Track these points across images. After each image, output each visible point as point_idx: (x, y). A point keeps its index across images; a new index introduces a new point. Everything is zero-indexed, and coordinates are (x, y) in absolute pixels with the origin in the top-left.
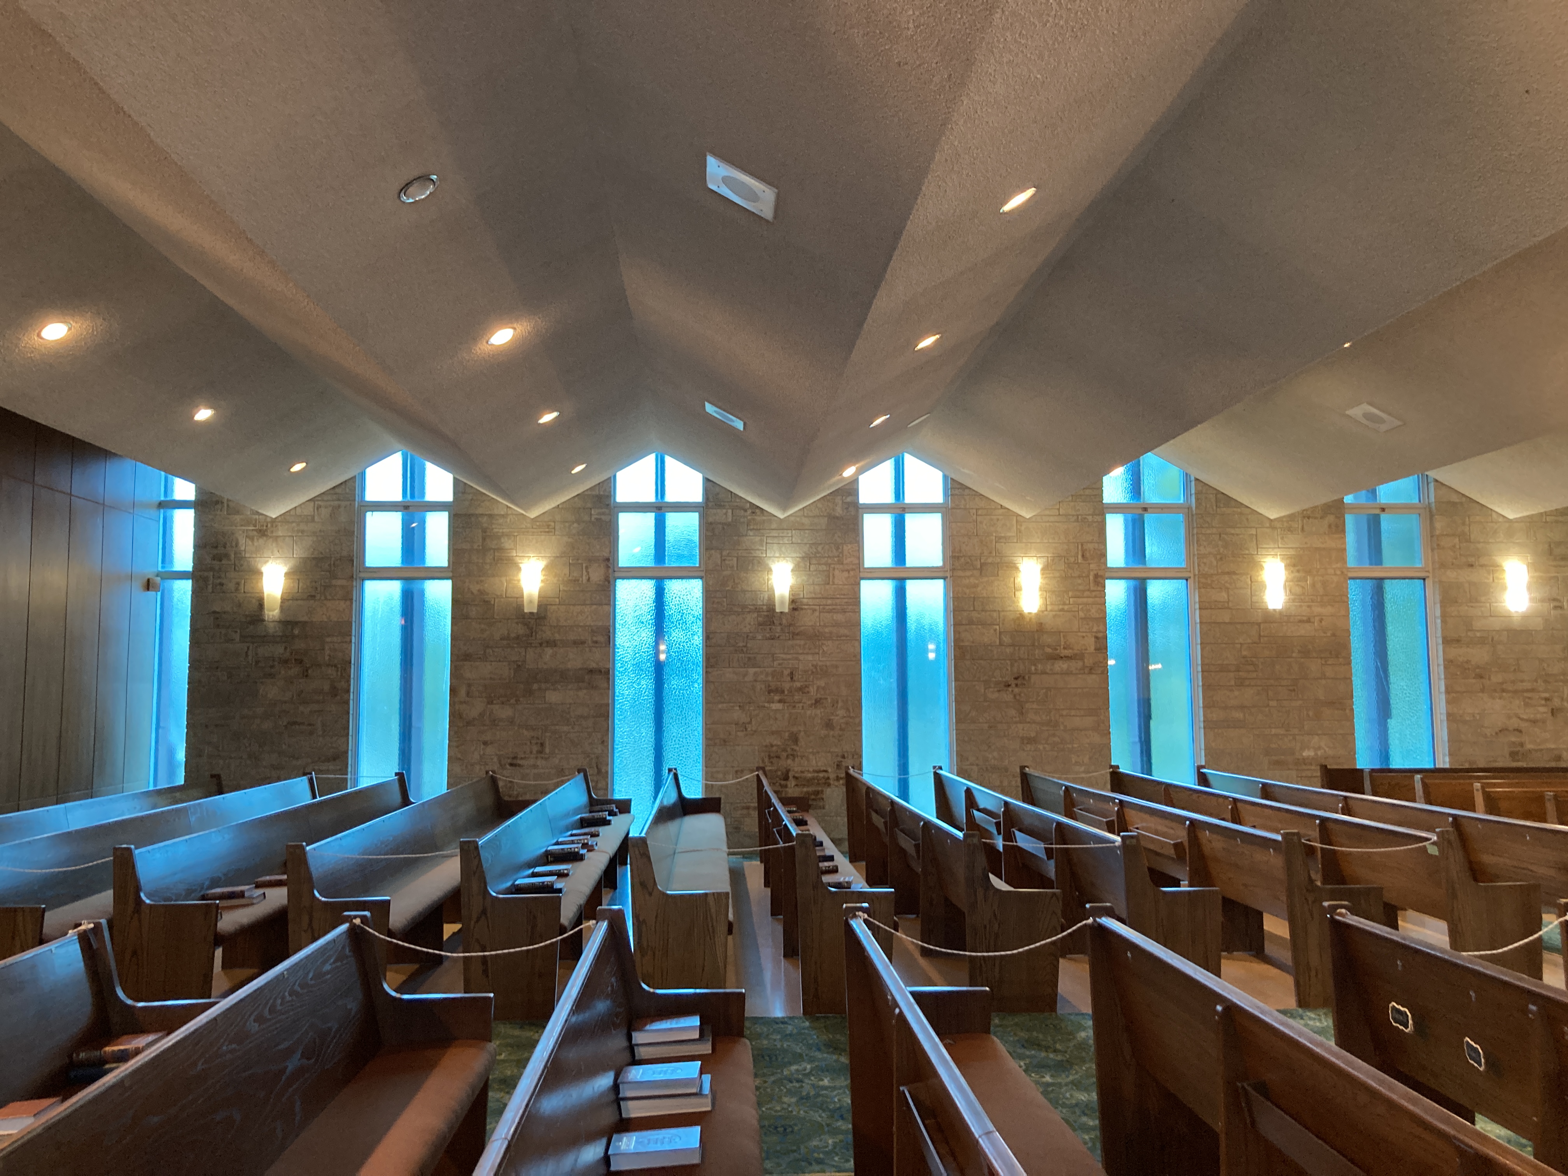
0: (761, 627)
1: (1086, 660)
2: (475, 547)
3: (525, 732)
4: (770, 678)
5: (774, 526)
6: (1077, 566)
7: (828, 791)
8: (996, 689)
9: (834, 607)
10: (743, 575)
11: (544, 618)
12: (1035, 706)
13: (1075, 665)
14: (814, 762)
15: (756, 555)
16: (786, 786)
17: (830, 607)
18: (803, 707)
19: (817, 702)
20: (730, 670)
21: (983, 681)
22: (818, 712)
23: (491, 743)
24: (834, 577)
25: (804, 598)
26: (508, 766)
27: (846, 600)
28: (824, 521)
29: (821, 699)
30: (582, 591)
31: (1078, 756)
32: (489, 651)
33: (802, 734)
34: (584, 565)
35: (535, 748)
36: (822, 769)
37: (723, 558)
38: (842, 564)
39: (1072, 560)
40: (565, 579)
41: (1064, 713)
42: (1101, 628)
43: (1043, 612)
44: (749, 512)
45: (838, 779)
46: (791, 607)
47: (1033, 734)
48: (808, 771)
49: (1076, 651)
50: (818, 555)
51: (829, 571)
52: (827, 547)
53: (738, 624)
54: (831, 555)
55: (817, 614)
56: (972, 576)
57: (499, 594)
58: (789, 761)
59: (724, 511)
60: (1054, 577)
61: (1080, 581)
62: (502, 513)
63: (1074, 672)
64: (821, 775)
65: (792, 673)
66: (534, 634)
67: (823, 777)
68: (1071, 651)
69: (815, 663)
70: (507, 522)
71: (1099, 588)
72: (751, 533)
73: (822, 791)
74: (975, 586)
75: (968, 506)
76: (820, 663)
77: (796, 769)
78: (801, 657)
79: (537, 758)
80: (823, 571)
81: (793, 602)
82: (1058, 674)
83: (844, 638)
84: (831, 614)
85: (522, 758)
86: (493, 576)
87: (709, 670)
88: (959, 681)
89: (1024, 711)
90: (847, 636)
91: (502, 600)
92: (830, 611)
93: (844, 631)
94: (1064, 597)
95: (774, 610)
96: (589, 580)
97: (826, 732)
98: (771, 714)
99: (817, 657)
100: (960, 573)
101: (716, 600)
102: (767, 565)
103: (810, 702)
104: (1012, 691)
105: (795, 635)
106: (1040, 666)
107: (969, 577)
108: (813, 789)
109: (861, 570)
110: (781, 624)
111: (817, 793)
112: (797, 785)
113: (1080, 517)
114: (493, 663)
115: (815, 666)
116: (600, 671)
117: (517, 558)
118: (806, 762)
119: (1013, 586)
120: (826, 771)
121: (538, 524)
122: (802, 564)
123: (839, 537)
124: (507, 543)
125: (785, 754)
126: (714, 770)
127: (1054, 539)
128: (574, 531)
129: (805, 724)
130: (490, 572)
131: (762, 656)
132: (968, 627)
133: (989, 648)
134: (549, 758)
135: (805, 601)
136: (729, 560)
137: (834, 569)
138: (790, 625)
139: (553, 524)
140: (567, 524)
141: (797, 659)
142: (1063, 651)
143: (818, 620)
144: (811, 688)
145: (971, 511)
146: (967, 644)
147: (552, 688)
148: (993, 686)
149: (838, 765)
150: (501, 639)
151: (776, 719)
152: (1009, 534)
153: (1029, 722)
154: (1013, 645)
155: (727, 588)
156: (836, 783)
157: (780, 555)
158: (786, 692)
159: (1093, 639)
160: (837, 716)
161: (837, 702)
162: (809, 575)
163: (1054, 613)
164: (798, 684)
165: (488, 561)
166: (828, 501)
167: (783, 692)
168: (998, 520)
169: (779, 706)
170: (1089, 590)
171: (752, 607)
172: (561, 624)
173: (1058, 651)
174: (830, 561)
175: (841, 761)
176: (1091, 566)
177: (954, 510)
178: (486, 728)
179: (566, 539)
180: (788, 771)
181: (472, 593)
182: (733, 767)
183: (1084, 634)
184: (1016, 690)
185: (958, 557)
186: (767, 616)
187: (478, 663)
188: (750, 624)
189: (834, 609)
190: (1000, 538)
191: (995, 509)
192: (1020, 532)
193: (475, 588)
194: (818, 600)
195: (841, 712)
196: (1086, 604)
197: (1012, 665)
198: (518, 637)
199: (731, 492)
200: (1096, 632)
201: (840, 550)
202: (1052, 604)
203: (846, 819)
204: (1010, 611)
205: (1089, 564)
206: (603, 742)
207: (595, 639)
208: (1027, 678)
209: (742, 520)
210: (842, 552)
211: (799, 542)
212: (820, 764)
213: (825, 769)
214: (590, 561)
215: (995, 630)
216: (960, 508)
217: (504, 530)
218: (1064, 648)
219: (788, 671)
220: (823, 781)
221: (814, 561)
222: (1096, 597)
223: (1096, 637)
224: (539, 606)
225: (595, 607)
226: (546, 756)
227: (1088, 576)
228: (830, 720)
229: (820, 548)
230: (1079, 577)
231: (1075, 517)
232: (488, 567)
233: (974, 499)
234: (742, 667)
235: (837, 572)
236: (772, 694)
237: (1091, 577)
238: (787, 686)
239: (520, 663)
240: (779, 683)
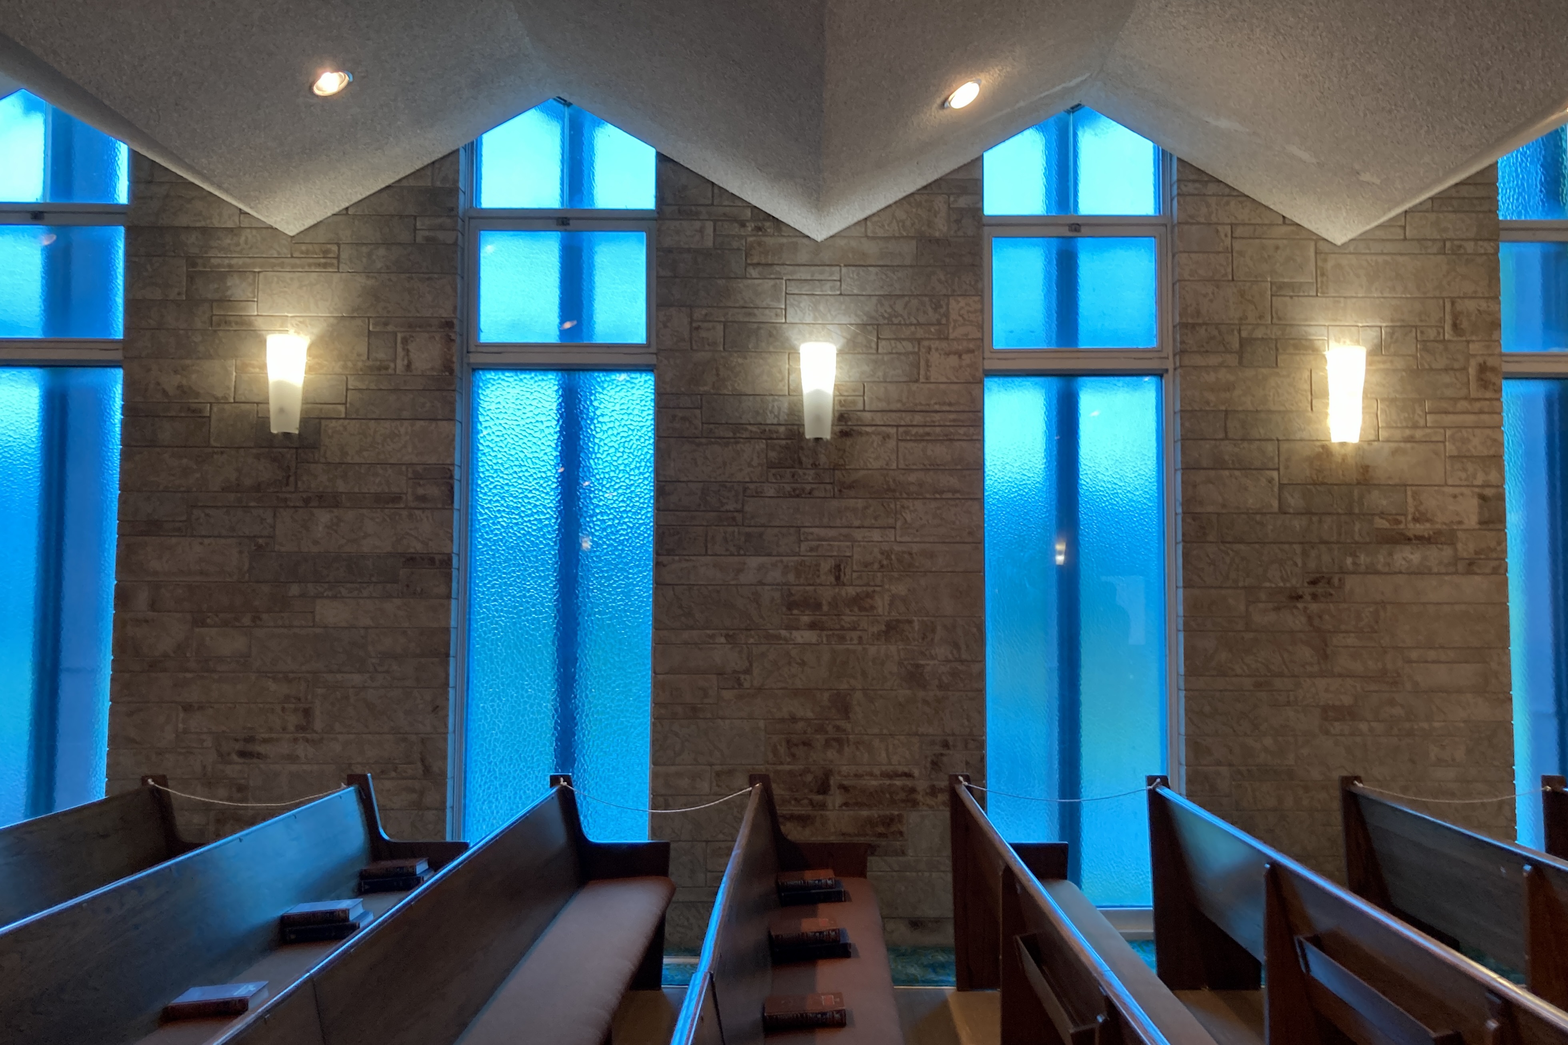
0: (773, 471)
1: (1460, 546)
2: (173, 295)
3: (273, 686)
4: (791, 578)
5: (803, 256)
6: (1441, 347)
7: (913, 818)
8: (1271, 605)
9: (927, 429)
10: (736, 360)
11: (314, 446)
12: (1351, 640)
13: (1435, 555)
14: (884, 755)
15: (764, 319)
16: (823, 806)
17: (921, 430)
18: (860, 638)
19: (892, 630)
20: (708, 559)
21: (1244, 587)
22: (893, 648)
23: (201, 708)
24: (928, 365)
25: (864, 410)
26: (235, 757)
27: (952, 416)
28: (908, 249)
29: (898, 621)
30: (395, 390)
31: (1443, 747)
32: (196, 512)
33: (858, 695)
34: (399, 336)
35: (293, 720)
36: (901, 769)
37: (694, 325)
38: (947, 339)
39: (1432, 334)
40: (360, 364)
41: (1414, 655)
42: (1493, 477)
43: (1370, 442)
44: (750, 226)
45: (933, 791)
46: (838, 429)
47: (1347, 700)
48: (871, 774)
49: (1438, 526)
50: (896, 321)
51: (917, 354)
52: (914, 302)
53: (725, 464)
54: (922, 320)
55: (892, 444)
56: (1221, 365)
57: (219, 393)
58: (831, 754)
59: (697, 224)
60: (1395, 371)
61: (1447, 379)
62: (230, 225)
63: (1435, 570)
64: (898, 783)
65: (838, 567)
66: (292, 479)
67: (903, 788)
68: (1428, 525)
69: (886, 547)
70: (238, 245)
71: (1488, 395)
72: (754, 272)
73: (900, 816)
74: (1229, 387)
75: (1214, 219)
76: (897, 548)
77: (845, 769)
78: (858, 535)
79: (296, 740)
80: (907, 354)
81: (841, 417)
82: (1401, 572)
83: (950, 495)
84: (921, 445)
85: (265, 741)
86: (210, 357)
87: (664, 559)
88: (1192, 587)
89: (1329, 652)
90: (955, 491)
91: (227, 407)
92: (919, 439)
93: (948, 480)
94: (1414, 412)
95: (801, 435)
96: (409, 366)
97: (908, 692)
98: (794, 653)
99: (891, 534)
100: (1198, 360)
101: (680, 413)
102: (788, 339)
103: (875, 629)
104: (1305, 608)
105: (844, 488)
106: (1363, 559)
107: (1216, 368)
108: (881, 813)
109: (987, 354)
110: (815, 465)
111: (889, 821)
112: (846, 804)
113: (1448, 244)
114: (206, 541)
115: (887, 554)
116: (432, 561)
117: (260, 319)
118: (866, 755)
119: (1307, 387)
120: (908, 775)
121: (304, 248)
122: (860, 339)
123: (939, 281)
124: (238, 288)
125: (820, 738)
126: (673, 769)
127: (1393, 289)
128: (379, 265)
129: (864, 674)
130: (201, 348)
131: (776, 530)
132: (1212, 473)
133: (1258, 517)
134: (322, 739)
135: (867, 416)
136: (709, 330)
137: (929, 349)
138: (835, 468)
139: (335, 248)
140: (364, 249)
141: (847, 537)
142: (1411, 525)
143: (894, 457)
144: (877, 597)
145: (1220, 228)
146: (1210, 509)
147: (330, 594)
148: (1263, 597)
149: (934, 764)
150: (223, 490)
151: (803, 664)
152: (1302, 280)
153: (1340, 675)
154: (1308, 513)
155: (702, 389)
156: (930, 801)
157: (815, 318)
158: (825, 608)
159: (1475, 501)
160: (932, 658)
161: (933, 631)
162: (876, 362)
163: (1393, 445)
164: (851, 591)
165: (199, 325)
166: (919, 205)
167: (818, 606)
168: (1277, 248)
169: (810, 636)
170: (1466, 398)
171: (754, 429)
172: (349, 460)
173: (1402, 526)
174: (920, 333)
175: (942, 755)
176: (1471, 346)
177: (1186, 227)
178: (189, 675)
179: (361, 280)
180: (828, 774)
181: (165, 392)
182: (711, 765)
183: (1457, 491)
184: (1314, 607)
185: (1194, 326)
186: (787, 447)
187: (174, 540)
188: (750, 465)
189: (928, 434)
190: (1281, 286)
191: (1271, 225)
192: (1323, 275)
193: (171, 382)
194: (893, 415)
195: (942, 651)
196: (1460, 427)
197: (1305, 554)
198: (258, 487)
199: (713, 183)
200: (1483, 486)
201: (942, 311)
202: (1389, 427)
203: (949, 877)
204: (1301, 440)
205: (1468, 342)
206: (435, 709)
207: (420, 491)
208: (1336, 581)
209: (735, 244)
210: (947, 315)
211: (855, 292)
212: (895, 759)
213: (906, 770)
214: (410, 326)
215: (1270, 481)
216: (1198, 223)
217: (234, 261)
218: (1415, 520)
219: (831, 562)
220: (902, 795)
221: (886, 333)
222: (1481, 412)
223: (1483, 498)
224: (305, 421)
225: (419, 424)
226: (316, 736)
227: (1465, 369)
228: (918, 666)
229: (899, 306)
230: (1446, 370)
231: (1440, 244)
232: (198, 338)
233: (1228, 203)
234: (732, 555)
235: (935, 357)
236: (795, 612)
237: (1472, 371)
238: (826, 594)
239: (261, 541)
240: (811, 588)
